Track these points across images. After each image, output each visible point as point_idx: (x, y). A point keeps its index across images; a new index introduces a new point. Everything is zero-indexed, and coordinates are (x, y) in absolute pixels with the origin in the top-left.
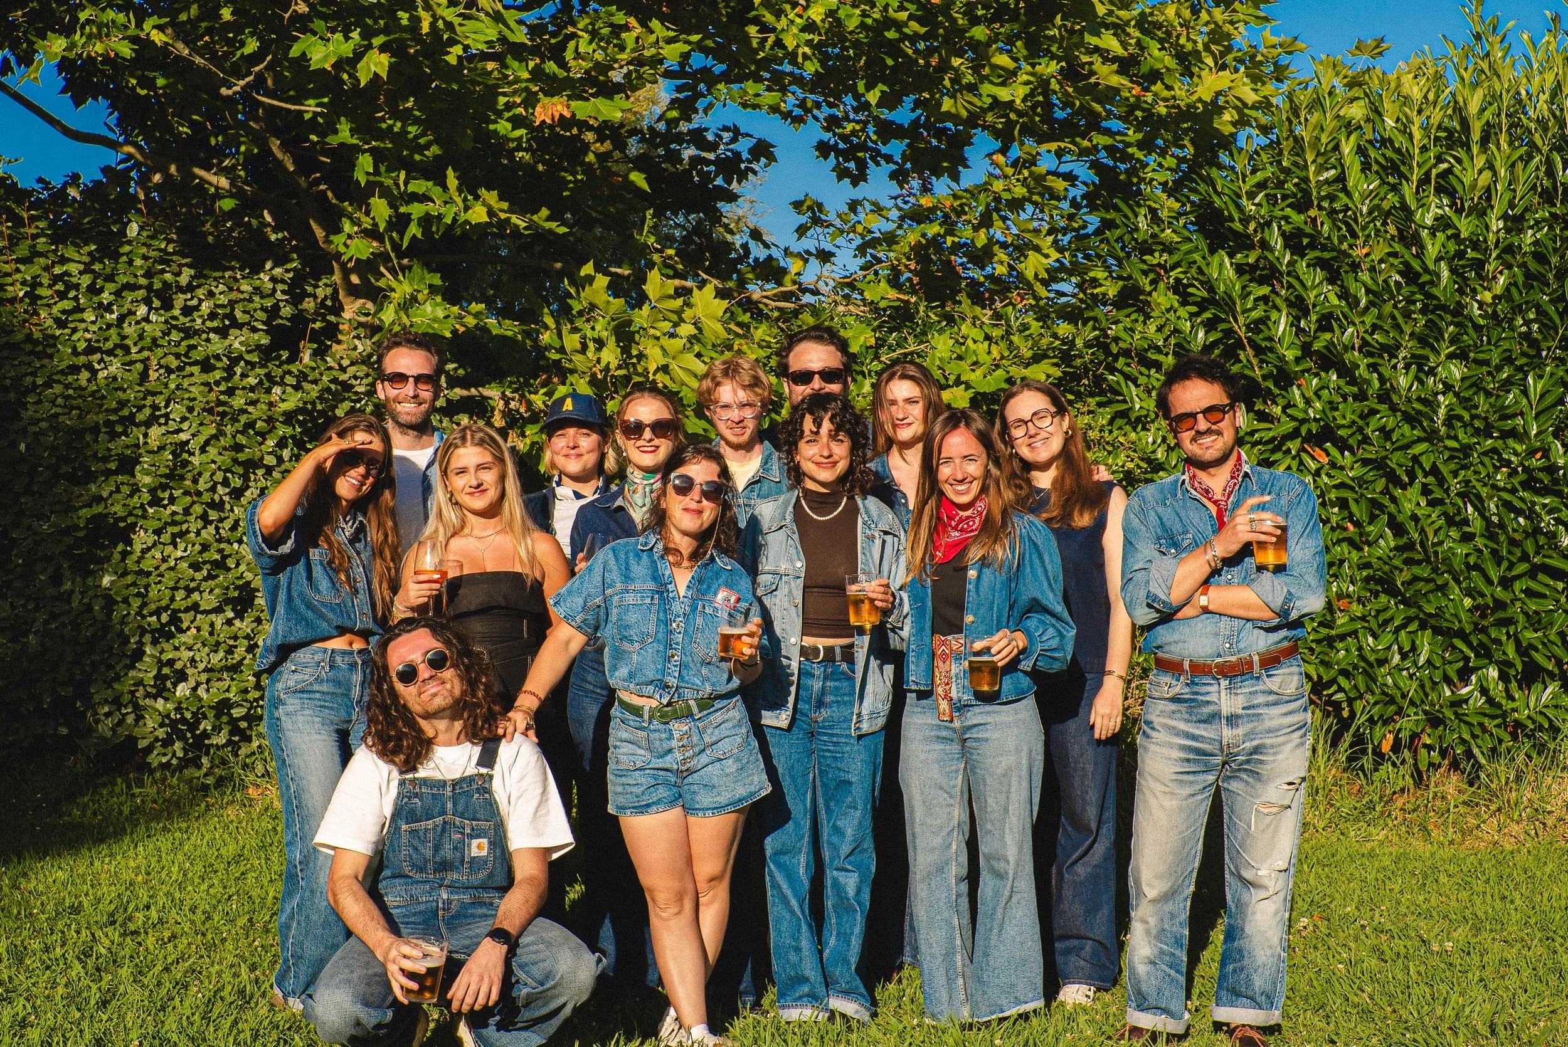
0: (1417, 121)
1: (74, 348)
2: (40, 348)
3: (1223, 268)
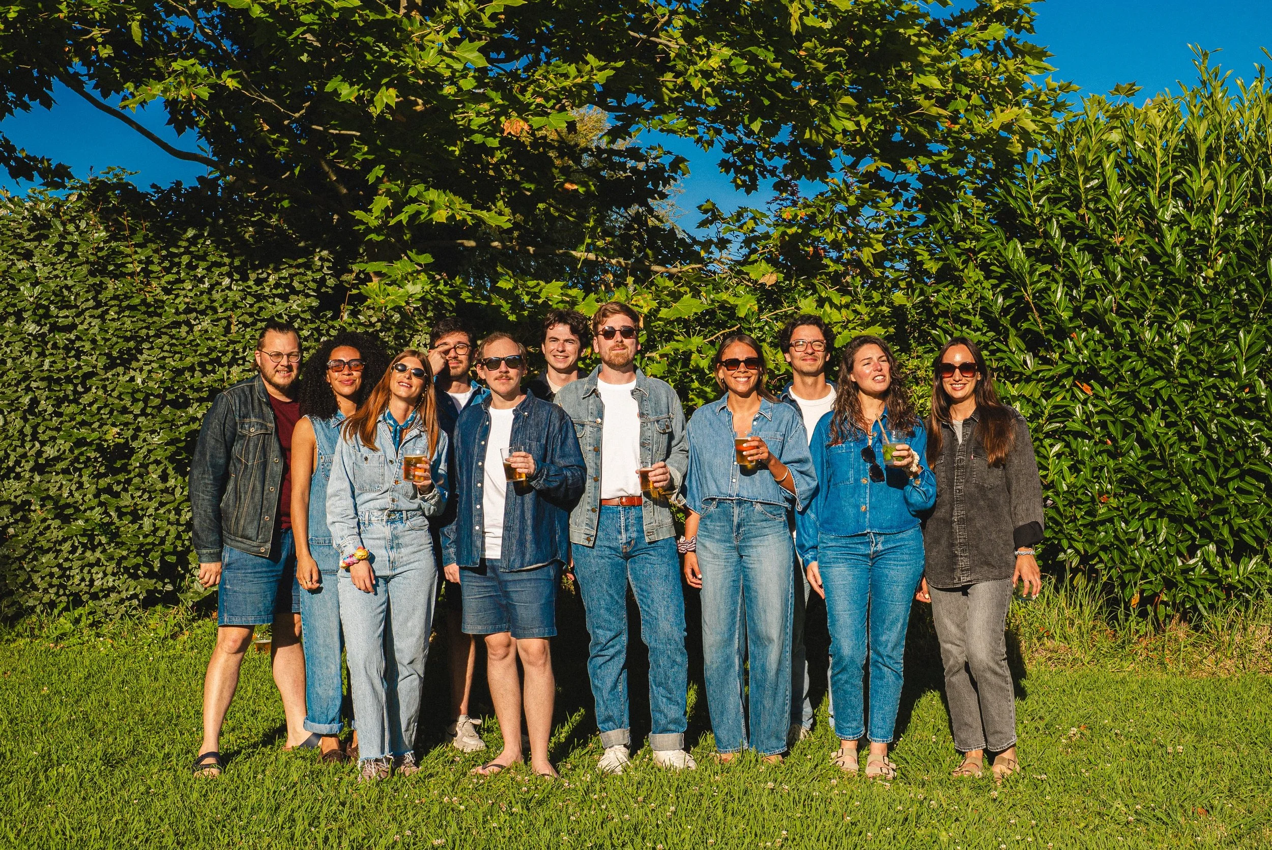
0: (1159, 143)
1: (177, 309)
2: (152, 309)
3: (1016, 252)
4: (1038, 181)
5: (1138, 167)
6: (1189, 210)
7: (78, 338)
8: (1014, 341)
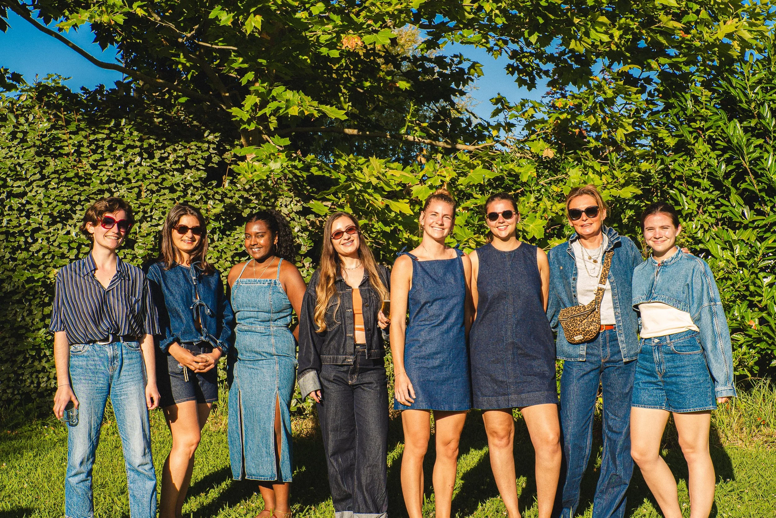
1: (101, 180)
2: (83, 180)
3: (736, 130)
4: (754, 75)
7: (28, 202)
8: (734, 198)
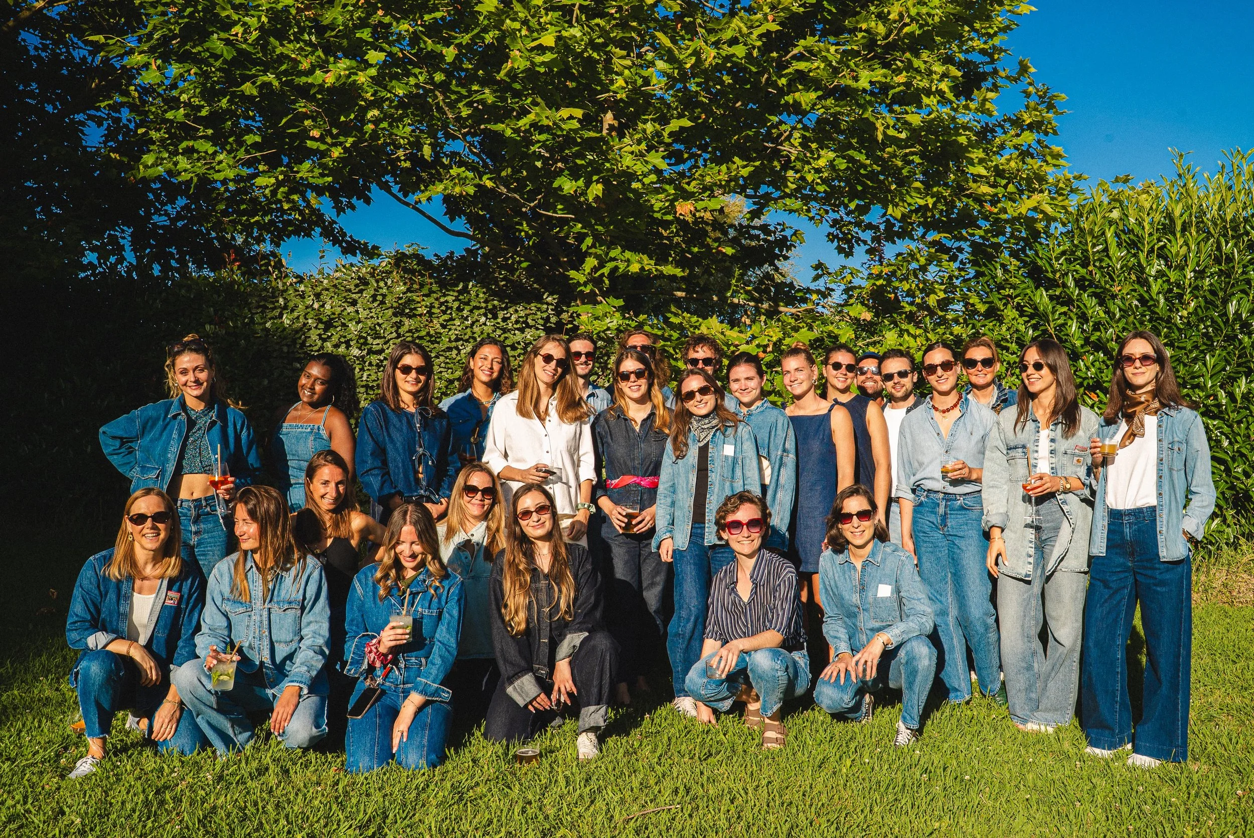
0: (1147, 219)
3: (1042, 298)
5: (1132, 236)
6: (1170, 267)
